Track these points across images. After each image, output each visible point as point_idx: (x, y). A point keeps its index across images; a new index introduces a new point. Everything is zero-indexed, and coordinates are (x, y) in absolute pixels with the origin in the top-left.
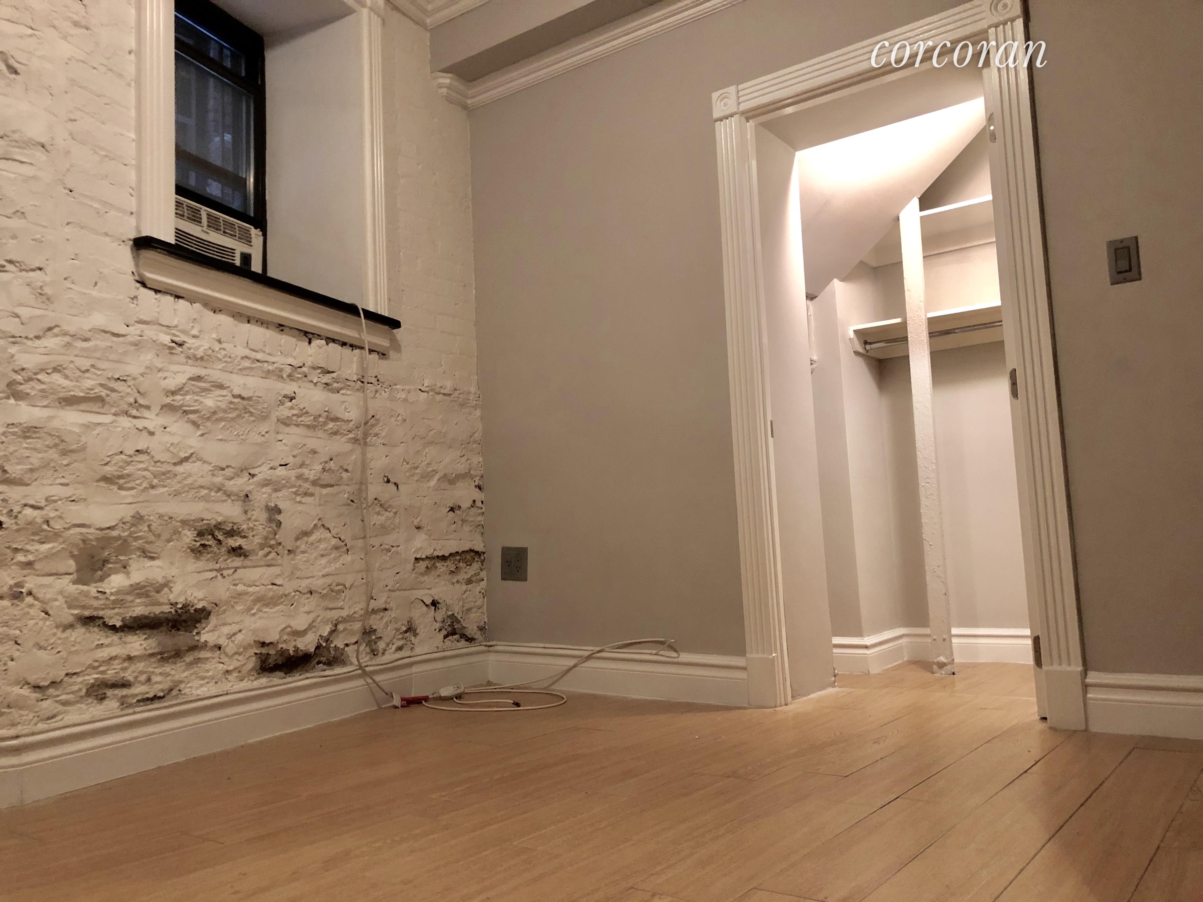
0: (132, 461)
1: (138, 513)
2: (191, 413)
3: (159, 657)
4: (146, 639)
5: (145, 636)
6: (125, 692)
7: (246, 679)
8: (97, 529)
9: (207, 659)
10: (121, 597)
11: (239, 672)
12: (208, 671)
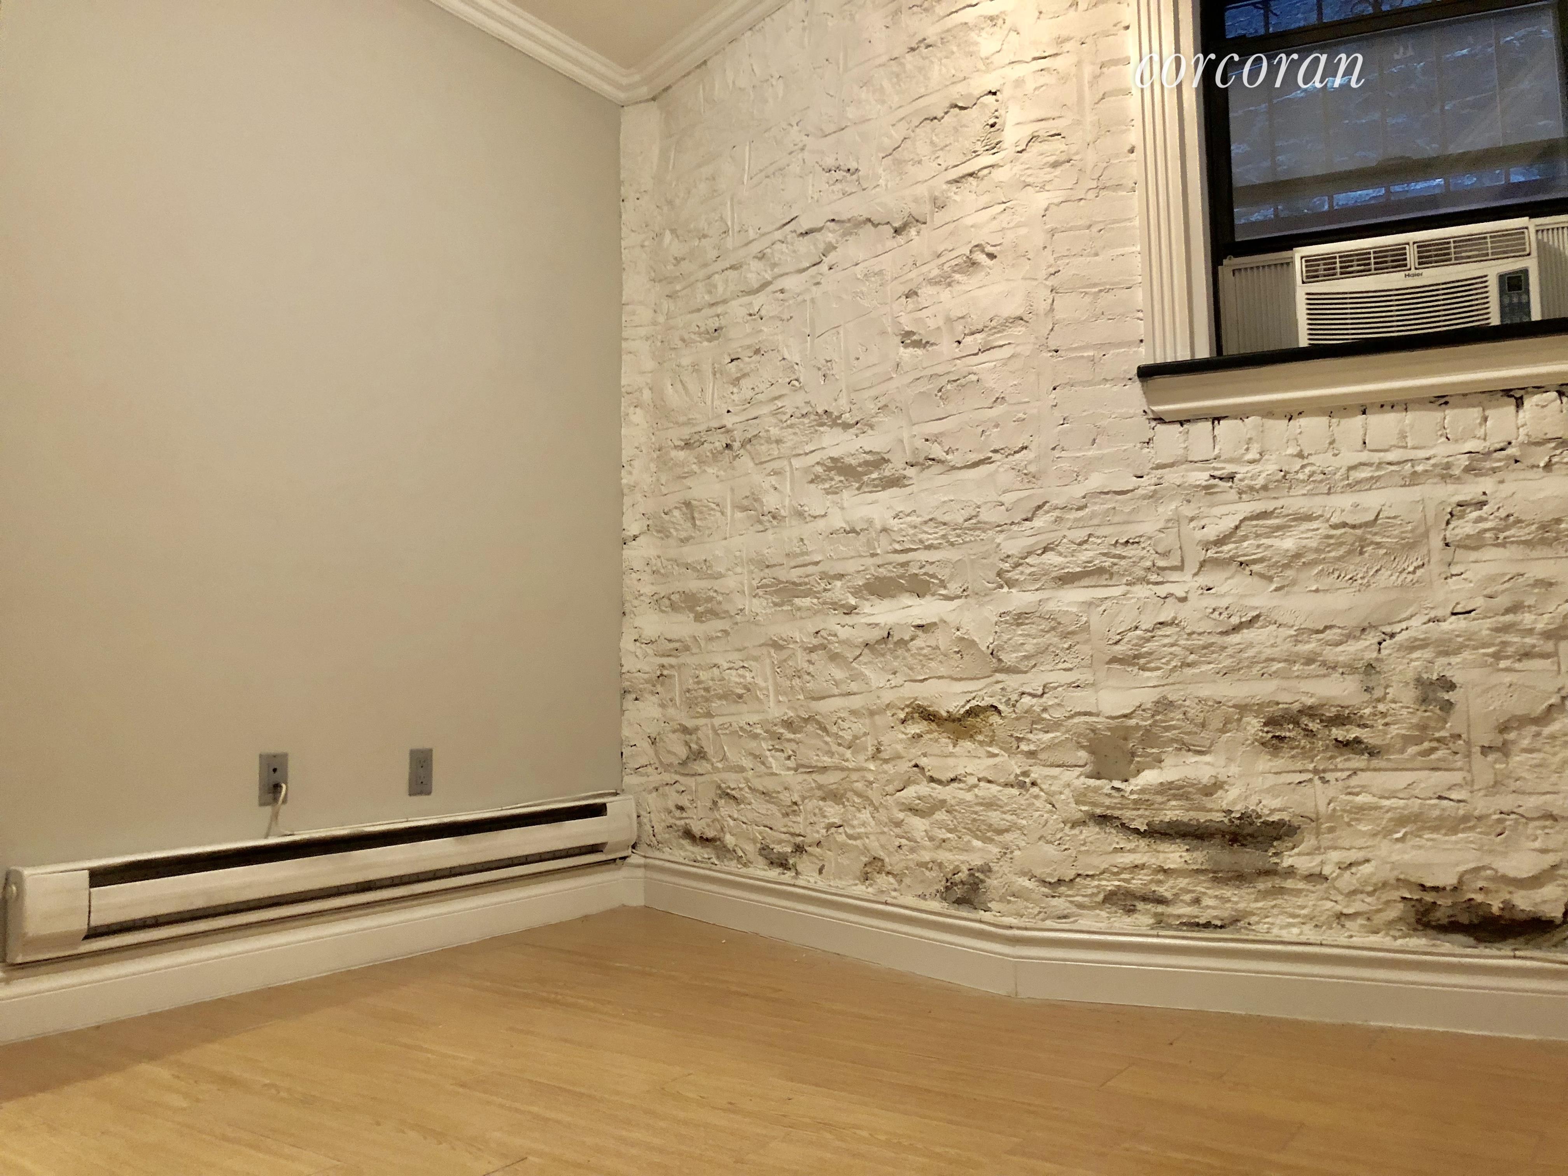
0: (1153, 637)
1: (1165, 698)
2: (1255, 564)
3: (1211, 875)
4: (1187, 850)
5: (1187, 847)
6: (1160, 909)
7: (1383, 933)
8: (1107, 718)
9: (1300, 891)
10: (1147, 797)
11: (1369, 919)
12: (1303, 907)
